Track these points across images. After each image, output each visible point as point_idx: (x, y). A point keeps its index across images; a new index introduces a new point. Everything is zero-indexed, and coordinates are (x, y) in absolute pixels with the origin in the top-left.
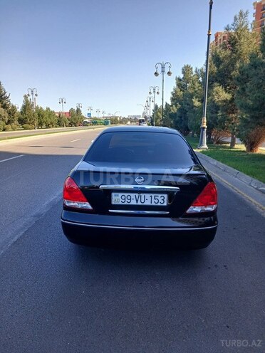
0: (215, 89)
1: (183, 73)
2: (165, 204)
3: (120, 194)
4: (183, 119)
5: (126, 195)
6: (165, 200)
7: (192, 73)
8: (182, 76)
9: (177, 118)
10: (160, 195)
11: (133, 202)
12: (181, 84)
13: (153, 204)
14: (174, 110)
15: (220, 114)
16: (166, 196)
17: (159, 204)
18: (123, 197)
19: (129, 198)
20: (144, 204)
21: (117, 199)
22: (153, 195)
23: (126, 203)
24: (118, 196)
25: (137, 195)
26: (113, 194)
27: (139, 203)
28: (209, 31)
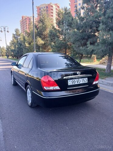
0: (38, 39)
1: (16, 32)
2: (87, 82)
3: (71, 80)
4: (19, 52)
5: (73, 80)
6: (87, 80)
7: (19, 32)
8: (15, 33)
9: (16, 52)
10: (85, 79)
11: (76, 83)
12: (15, 37)
13: (83, 83)
14: (13, 48)
15: (41, 49)
16: (87, 78)
17: (85, 82)
18: (72, 82)
19: (74, 81)
20: (80, 83)
21: (70, 83)
22: (83, 79)
23: (74, 84)
24: (70, 81)
25: (77, 80)
26: (69, 81)
27: (78, 83)
28: (33, 15)
